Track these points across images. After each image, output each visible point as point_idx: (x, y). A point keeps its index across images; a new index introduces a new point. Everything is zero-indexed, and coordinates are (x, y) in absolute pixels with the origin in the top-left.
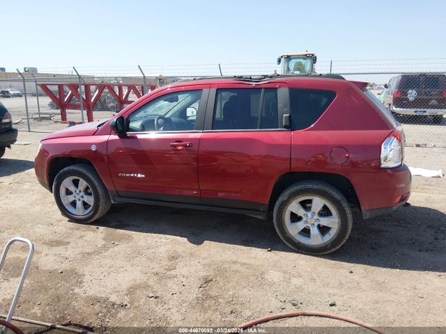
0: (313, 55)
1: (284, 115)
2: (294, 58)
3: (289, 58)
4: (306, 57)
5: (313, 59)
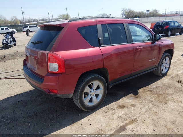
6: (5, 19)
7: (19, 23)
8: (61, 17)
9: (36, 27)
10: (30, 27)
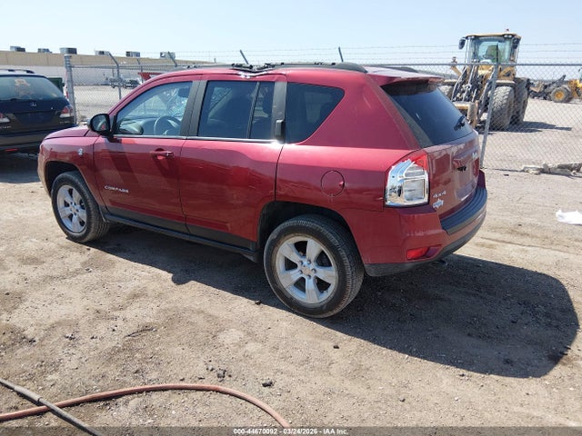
0: (513, 36)
1: (278, 121)
2: (486, 40)
3: (477, 40)
4: (503, 38)
5: (515, 41)
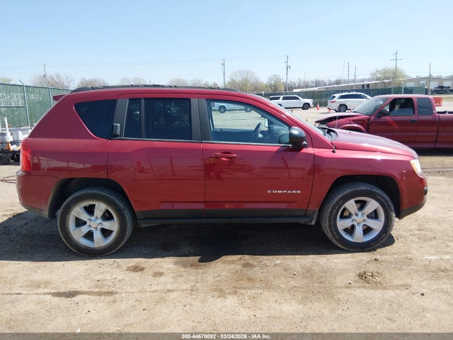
6: (257, 81)
7: (283, 89)
8: (379, 76)
9: (298, 99)
10: (284, 99)
